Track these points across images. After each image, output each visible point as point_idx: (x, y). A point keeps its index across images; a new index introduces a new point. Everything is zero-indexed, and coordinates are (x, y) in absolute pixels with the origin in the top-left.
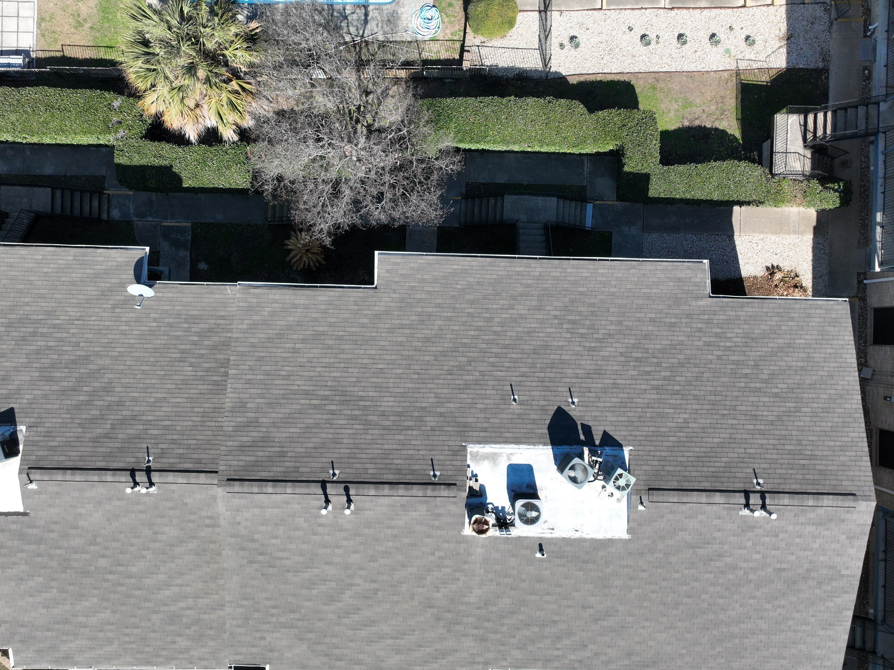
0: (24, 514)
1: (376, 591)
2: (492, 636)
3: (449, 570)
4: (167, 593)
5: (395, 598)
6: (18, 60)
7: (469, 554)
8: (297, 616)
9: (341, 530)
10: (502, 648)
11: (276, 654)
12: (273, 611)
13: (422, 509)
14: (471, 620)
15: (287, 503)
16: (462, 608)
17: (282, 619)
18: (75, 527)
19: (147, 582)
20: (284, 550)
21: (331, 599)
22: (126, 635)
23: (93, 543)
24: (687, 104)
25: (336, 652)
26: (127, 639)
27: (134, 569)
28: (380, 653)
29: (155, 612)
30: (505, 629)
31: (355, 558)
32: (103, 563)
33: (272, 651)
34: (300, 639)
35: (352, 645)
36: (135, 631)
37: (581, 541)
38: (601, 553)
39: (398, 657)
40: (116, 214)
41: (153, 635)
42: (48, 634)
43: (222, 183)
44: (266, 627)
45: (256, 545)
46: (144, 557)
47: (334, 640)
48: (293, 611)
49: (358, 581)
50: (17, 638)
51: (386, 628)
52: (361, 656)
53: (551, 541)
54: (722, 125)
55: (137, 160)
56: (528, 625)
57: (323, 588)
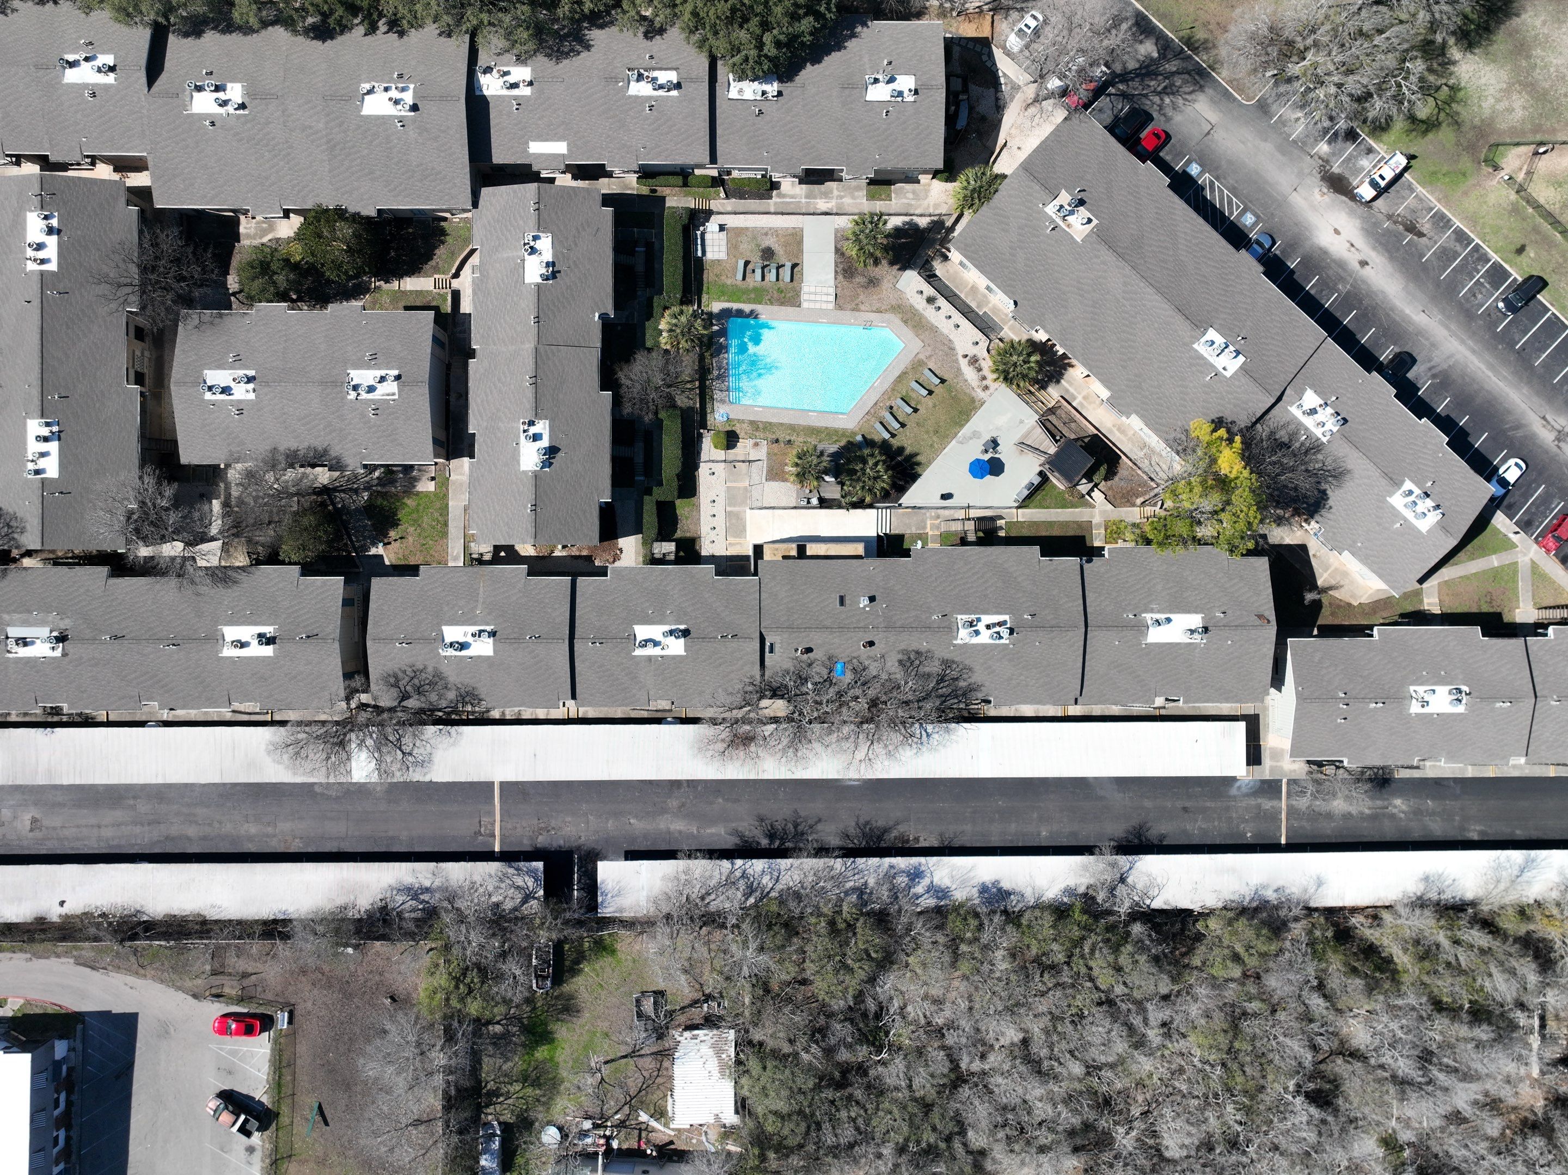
0: (524, 283)
3: (509, 415)
6: (699, 254)
7: (515, 421)
9: (522, 382)
13: (529, 407)
15: (530, 365)
18: (520, 298)
20: (514, 364)
23: (515, 303)
24: (687, 518)
27: (506, 316)
31: (513, 386)
32: (508, 307)
40: (639, 293)
43: (647, 336)
46: (510, 320)
49: (505, 388)
53: (519, 447)
54: (678, 531)
55: (655, 304)
57: (503, 377)
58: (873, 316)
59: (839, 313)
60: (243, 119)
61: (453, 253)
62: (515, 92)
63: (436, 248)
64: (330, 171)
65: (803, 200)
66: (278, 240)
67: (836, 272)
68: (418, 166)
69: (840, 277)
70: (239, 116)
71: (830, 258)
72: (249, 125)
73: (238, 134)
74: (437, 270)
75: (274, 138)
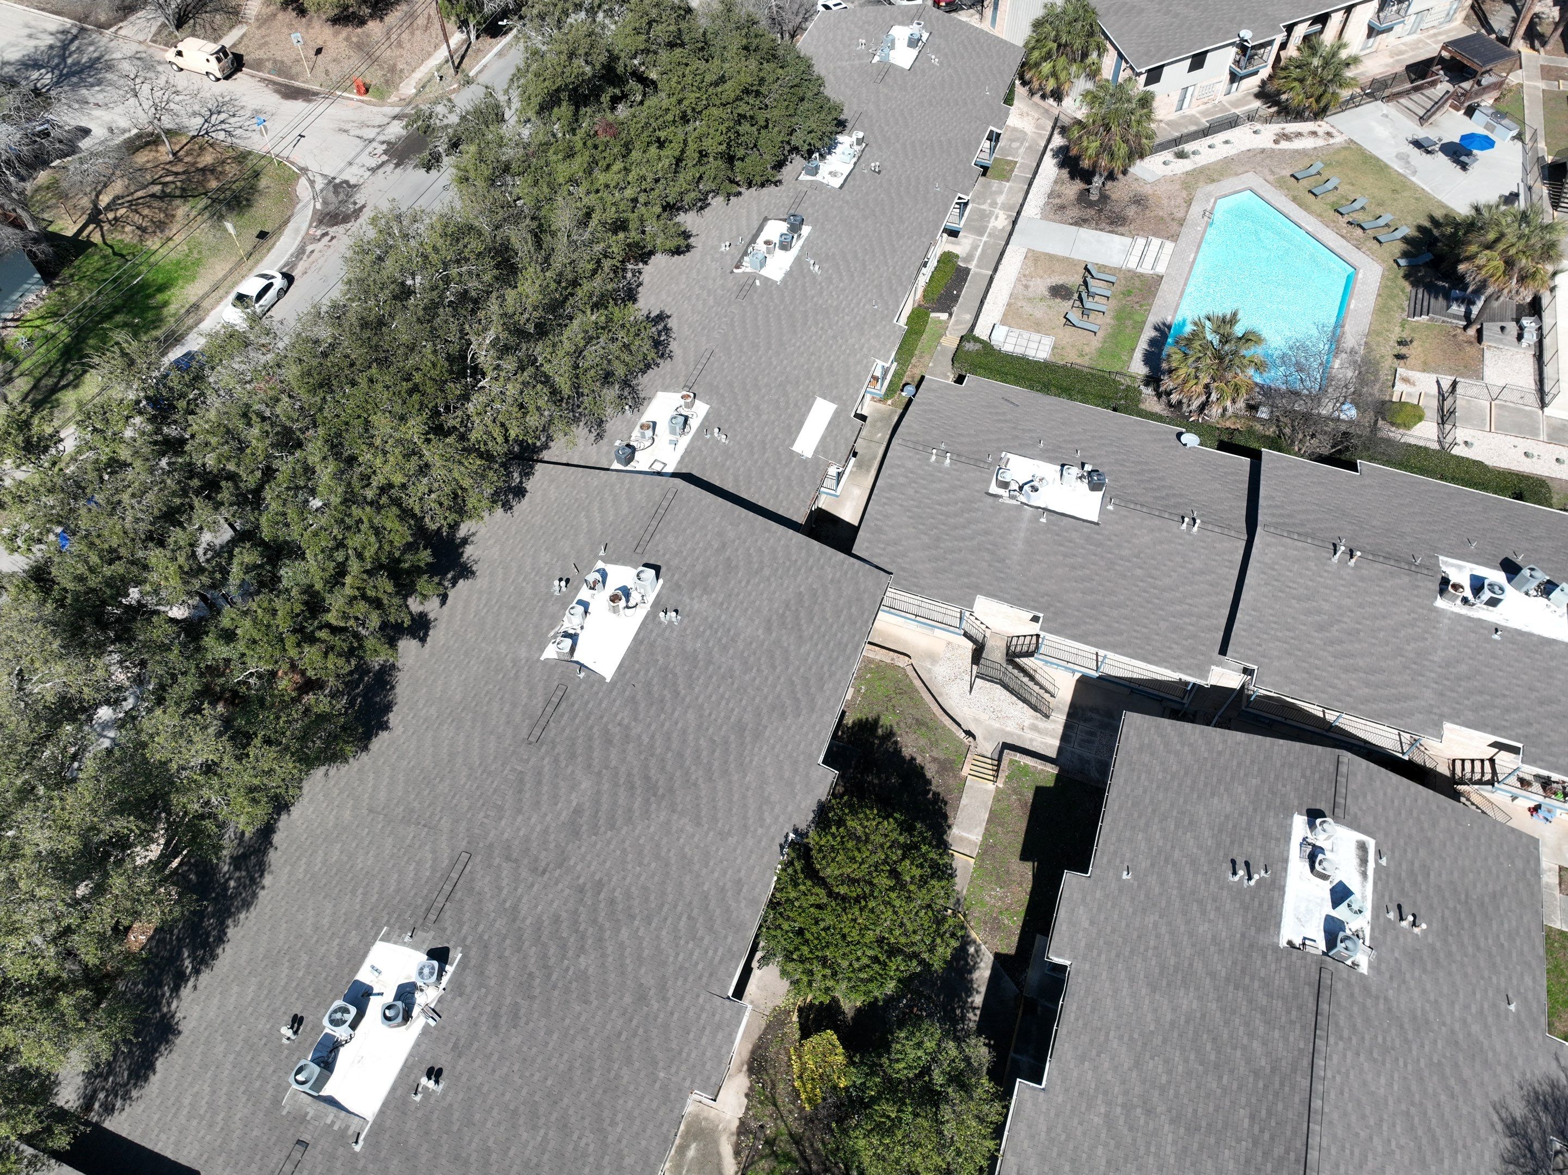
0: (1097, 524)
1: (1358, 631)
2: (1449, 693)
3: (1420, 630)
4: (1178, 608)
5: (1374, 641)
7: (1438, 622)
8: (1291, 634)
9: (1341, 578)
10: (1457, 706)
11: (1266, 660)
12: (1273, 625)
13: (1406, 579)
14: (1433, 675)
15: (1305, 549)
16: (1426, 663)
17: (1279, 634)
18: (1129, 542)
19: (1166, 595)
20: (1294, 582)
21: (1321, 628)
22: (1136, 631)
23: (1137, 557)
25: (1317, 672)
26: (1135, 634)
27: (1160, 583)
28: (1354, 683)
29: (1164, 620)
30: (1461, 690)
31: (1347, 602)
32: (1139, 572)
33: (1264, 656)
34: (1289, 654)
35: (1331, 669)
36: (1144, 630)
37: (1530, 635)
38: (1547, 649)
39: (1367, 690)
41: (1156, 637)
42: (1076, 613)
44: (1265, 636)
45: (1274, 573)
46: (1170, 576)
47: (1317, 662)
48: (1288, 630)
49: (1345, 619)
50: (1052, 609)
51: (1361, 663)
52: (1336, 681)
53: (1505, 629)
56: (1481, 693)
57: (1317, 618)
58: (1196, 209)
59: (1182, 239)
60: (469, 979)
61: (920, 723)
62: (694, 423)
63: (897, 752)
64: (699, 824)
65: (985, 239)
66: (743, 1128)
67: (1110, 232)
68: (769, 630)
69: (1121, 229)
70: (457, 986)
71: (1086, 234)
72: (492, 969)
73: (496, 1015)
74: (950, 766)
75: (557, 920)
